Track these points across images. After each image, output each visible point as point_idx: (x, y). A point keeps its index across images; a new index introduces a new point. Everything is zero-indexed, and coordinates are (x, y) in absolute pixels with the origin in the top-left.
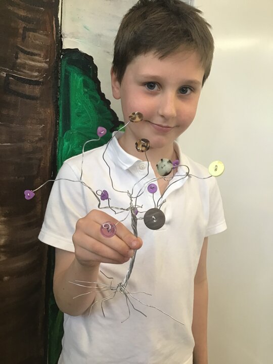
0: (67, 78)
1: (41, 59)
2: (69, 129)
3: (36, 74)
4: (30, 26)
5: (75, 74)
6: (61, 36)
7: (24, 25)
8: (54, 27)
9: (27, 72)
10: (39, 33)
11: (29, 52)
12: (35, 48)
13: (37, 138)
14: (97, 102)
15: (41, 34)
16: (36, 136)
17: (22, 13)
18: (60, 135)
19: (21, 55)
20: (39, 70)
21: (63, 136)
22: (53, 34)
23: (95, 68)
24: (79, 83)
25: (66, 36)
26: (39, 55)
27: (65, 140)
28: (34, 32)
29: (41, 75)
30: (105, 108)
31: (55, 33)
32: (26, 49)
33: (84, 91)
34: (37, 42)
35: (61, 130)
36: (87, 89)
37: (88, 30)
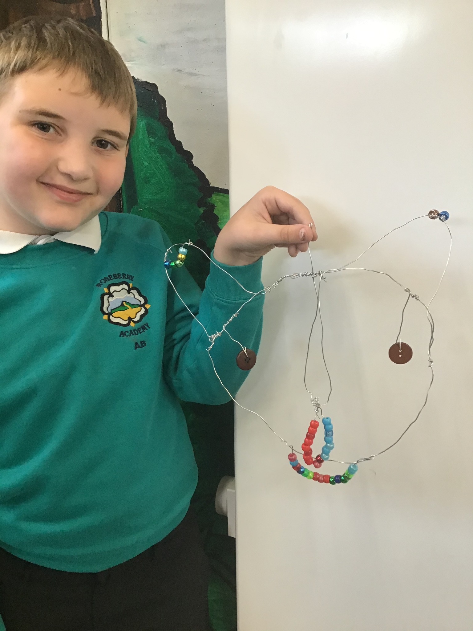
2: (136, 203)
14: (171, 157)
23: (162, 101)
30: (186, 166)
33: (149, 141)
35: (125, 205)
36: (154, 138)
37: (144, 42)
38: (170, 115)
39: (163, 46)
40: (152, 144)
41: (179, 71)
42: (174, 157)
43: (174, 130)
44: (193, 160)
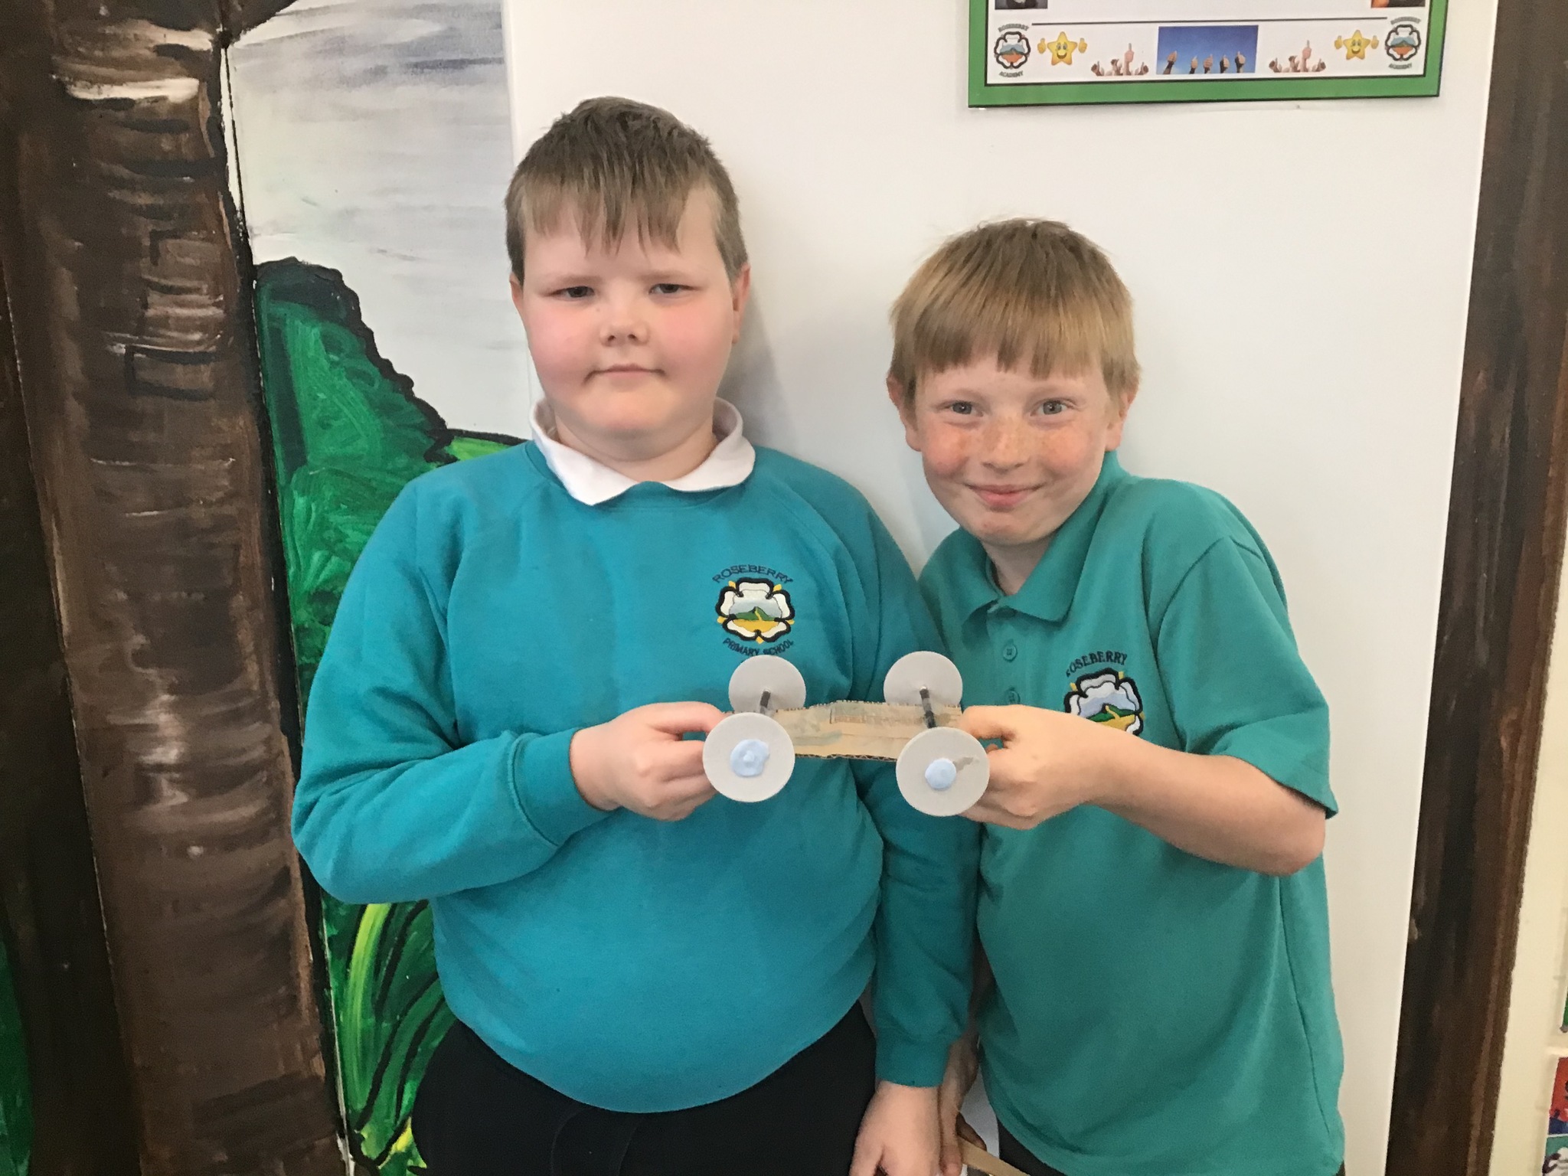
0: (278, 334)
1: (204, 299)
2: (304, 462)
3: (197, 336)
4: (167, 226)
5: (298, 322)
6: (246, 235)
7: (150, 228)
8: (224, 215)
9: (175, 334)
10: (190, 239)
11: (172, 287)
12: (183, 276)
13: (220, 494)
14: (372, 384)
15: (195, 240)
16: (218, 488)
17: (143, 200)
18: (281, 481)
19: (154, 297)
20: (203, 325)
21: (289, 482)
22: (224, 235)
23: (352, 298)
24: (312, 344)
25: (256, 231)
26: (198, 290)
27: (295, 493)
28: (176, 237)
29: (209, 339)
30: (400, 399)
31: (227, 230)
32: (164, 282)
33: (328, 359)
34: (188, 261)
35: (280, 466)
36: (338, 355)
37: (315, 204)
38: (367, 319)
39: (349, 214)
40: (333, 364)
41: (383, 251)
42: (376, 386)
43: (376, 341)
44: (414, 389)
